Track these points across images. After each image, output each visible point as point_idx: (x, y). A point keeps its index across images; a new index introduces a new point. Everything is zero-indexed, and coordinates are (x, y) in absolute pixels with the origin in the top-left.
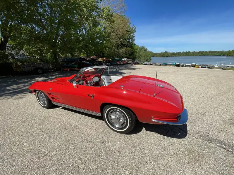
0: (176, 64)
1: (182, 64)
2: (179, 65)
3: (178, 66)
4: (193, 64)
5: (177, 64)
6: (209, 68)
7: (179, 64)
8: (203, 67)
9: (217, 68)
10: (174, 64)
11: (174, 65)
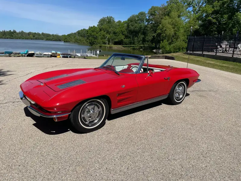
0: (27, 52)
1: (38, 52)
2: (33, 54)
3: (31, 55)
4: (54, 52)
5: (30, 52)
6: (70, 57)
7: (33, 52)
8: (65, 56)
9: (79, 57)
10: (26, 52)
11: (26, 54)
